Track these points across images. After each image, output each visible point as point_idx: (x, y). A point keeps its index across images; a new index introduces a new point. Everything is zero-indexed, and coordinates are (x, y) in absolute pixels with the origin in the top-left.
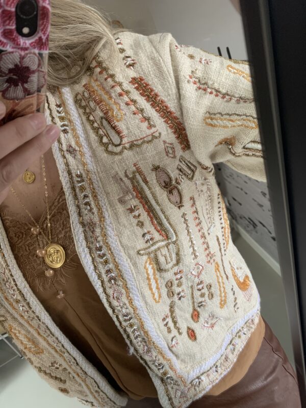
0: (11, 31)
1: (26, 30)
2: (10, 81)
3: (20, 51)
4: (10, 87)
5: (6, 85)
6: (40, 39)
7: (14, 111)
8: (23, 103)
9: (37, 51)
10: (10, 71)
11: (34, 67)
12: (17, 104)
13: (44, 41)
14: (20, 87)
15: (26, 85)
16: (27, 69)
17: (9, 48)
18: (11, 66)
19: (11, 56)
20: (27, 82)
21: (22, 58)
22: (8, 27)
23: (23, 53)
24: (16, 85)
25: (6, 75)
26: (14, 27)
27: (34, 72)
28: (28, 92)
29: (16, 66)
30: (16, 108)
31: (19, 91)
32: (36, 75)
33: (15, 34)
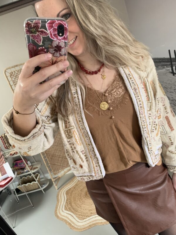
0: (56, 34)
1: (61, 34)
2: (55, 50)
3: (58, 41)
4: (55, 52)
5: (54, 52)
6: (65, 37)
7: (56, 61)
8: (59, 59)
9: (64, 41)
10: (55, 47)
11: (63, 46)
12: (57, 59)
13: (66, 38)
14: (58, 53)
15: (60, 52)
16: (61, 47)
17: (55, 39)
18: (56, 45)
19: (55, 42)
20: (60, 51)
21: (59, 43)
22: (55, 33)
23: (59, 41)
24: (57, 52)
25: (54, 48)
26: (57, 33)
27: (63, 48)
28: (61, 55)
29: (57, 45)
30: (57, 60)
31: (58, 55)
32: (63, 49)
33: (57, 35)
